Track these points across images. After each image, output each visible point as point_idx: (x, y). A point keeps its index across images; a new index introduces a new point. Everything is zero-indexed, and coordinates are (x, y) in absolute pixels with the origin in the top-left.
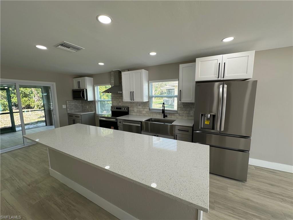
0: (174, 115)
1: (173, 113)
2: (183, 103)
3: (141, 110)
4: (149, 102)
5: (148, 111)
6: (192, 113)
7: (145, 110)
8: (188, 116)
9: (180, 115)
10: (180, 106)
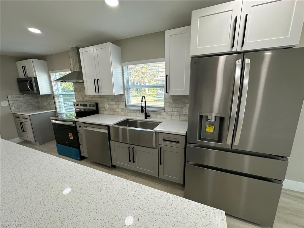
0: (160, 114)
1: (158, 111)
2: (173, 96)
3: (115, 106)
4: (124, 95)
5: (124, 109)
6: (186, 110)
7: (120, 107)
8: (180, 116)
9: (168, 114)
10: (168, 100)
